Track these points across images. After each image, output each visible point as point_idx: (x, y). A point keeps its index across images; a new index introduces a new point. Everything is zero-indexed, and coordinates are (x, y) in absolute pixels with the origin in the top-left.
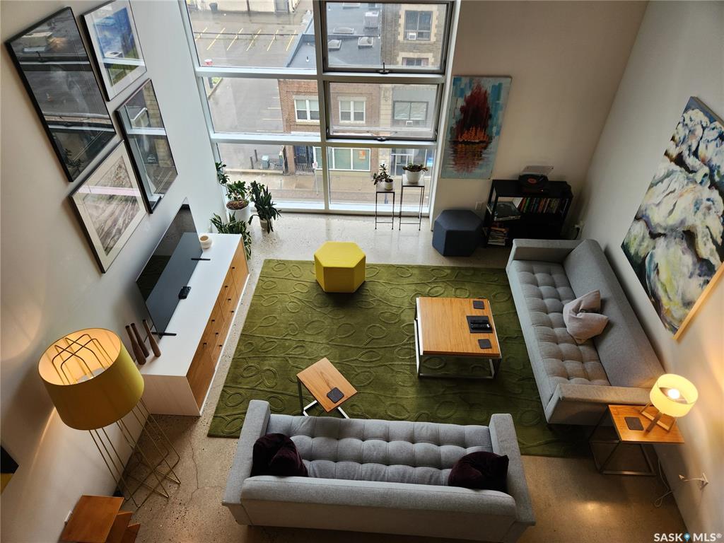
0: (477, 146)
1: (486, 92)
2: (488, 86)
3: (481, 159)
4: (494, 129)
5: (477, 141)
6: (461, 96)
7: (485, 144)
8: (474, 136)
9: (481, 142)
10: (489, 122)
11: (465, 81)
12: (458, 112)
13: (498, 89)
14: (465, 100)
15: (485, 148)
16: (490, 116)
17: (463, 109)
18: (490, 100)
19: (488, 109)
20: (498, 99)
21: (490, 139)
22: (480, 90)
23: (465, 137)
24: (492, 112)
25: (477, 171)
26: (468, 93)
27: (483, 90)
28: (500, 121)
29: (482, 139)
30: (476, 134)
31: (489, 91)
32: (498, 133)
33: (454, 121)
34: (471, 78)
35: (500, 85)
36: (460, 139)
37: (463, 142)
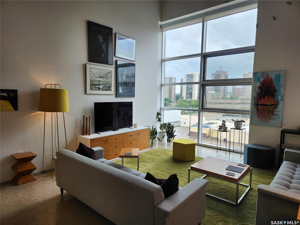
0: (270, 107)
1: (272, 78)
2: (272, 76)
3: (273, 115)
4: (279, 98)
5: (270, 104)
6: (258, 81)
8: (267, 101)
9: (272, 105)
10: (276, 94)
11: (259, 74)
12: (257, 89)
13: (278, 77)
14: (260, 83)
15: (275, 108)
16: (276, 91)
17: (259, 87)
18: (274, 82)
19: (274, 87)
20: (279, 81)
21: (278, 103)
22: (268, 77)
23: (262, 102)
24: (276, 88)
25: (272, 122)
26: (262, 80)
27: (270, 77)
28: (282, 93)
29: (272, 103)
30: (269, 100)
31: (273, 78)
32: (282, 99)
33: (255, 94)
34: (263, 73)
35: (279, 74)
36: (260, 103)
37: (262, 104)
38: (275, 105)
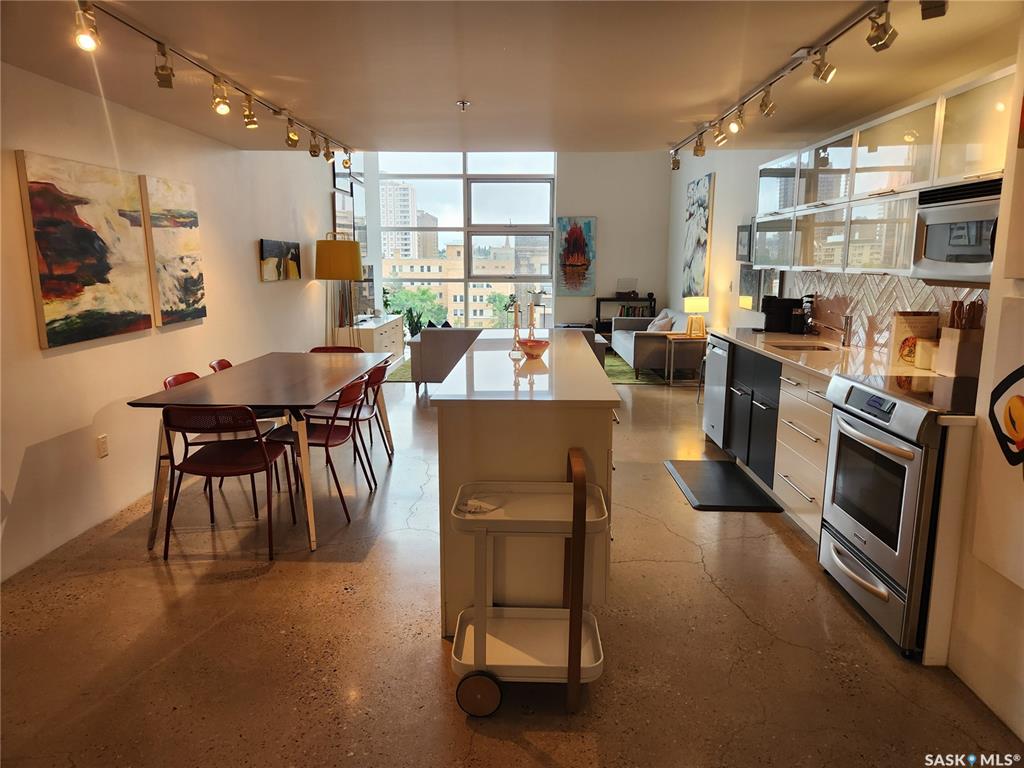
0: (580, 268)
1: (581, 227)
2: (581, 224)
3: (584, 279)
4: (591, 255)
5: (580, 264)
6: (564, 230)
7: (585, 267)
8: (576, 260)
9: (583, 265)
10: (587, 249)
11: (565, 220)
12: (563, 242)
13: (588, 224)
14: (568, 233)
15: (587, 269)
16: (586, 245)
17: (566, 239)
18: (584, 233)
19: (584, 239)
20: (590, 232)
21: (589, 262)
22: (576, 226)
23: (570, 261)
24: (587, 241)
25: (584, 289)
26: (569, 229)
27: (579, 226)
28: (594, 249)
29: (583, 262)
30: (578, 259)
31: (583, 226)
32: (594, 257)
33: (561, 249)
34: (570, 219)
35: (589, 222)
36: (567, 263)
37: (570, 265)
38: (586, 265)
